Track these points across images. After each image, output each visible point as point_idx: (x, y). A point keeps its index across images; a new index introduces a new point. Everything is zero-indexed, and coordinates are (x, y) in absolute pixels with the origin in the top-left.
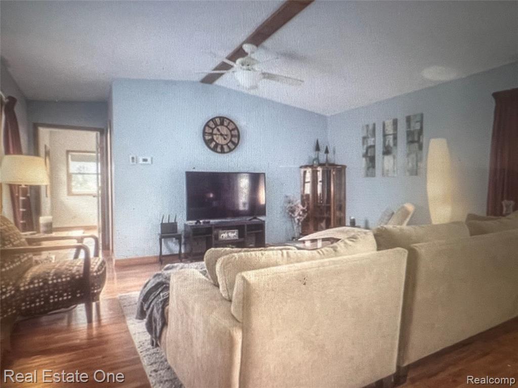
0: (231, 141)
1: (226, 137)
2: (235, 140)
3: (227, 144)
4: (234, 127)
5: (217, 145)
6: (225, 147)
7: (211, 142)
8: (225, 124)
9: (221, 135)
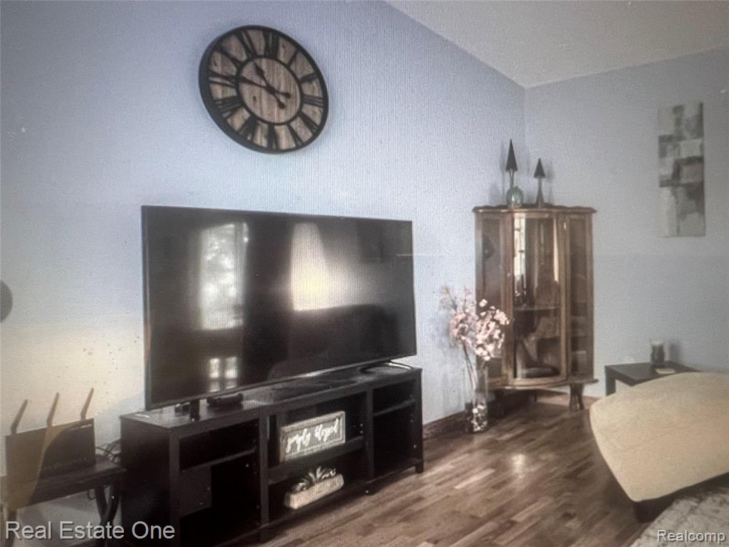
0: (300, 114)
1: (282, 99)
2: (313, 112)
3: (288, 123)
4: (311, 70)
5: (253, 122)
6: (282, 132)
7: (234, 111)
8: (283, 56)
9: (271, 90)
